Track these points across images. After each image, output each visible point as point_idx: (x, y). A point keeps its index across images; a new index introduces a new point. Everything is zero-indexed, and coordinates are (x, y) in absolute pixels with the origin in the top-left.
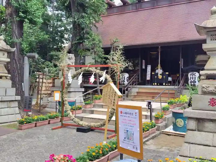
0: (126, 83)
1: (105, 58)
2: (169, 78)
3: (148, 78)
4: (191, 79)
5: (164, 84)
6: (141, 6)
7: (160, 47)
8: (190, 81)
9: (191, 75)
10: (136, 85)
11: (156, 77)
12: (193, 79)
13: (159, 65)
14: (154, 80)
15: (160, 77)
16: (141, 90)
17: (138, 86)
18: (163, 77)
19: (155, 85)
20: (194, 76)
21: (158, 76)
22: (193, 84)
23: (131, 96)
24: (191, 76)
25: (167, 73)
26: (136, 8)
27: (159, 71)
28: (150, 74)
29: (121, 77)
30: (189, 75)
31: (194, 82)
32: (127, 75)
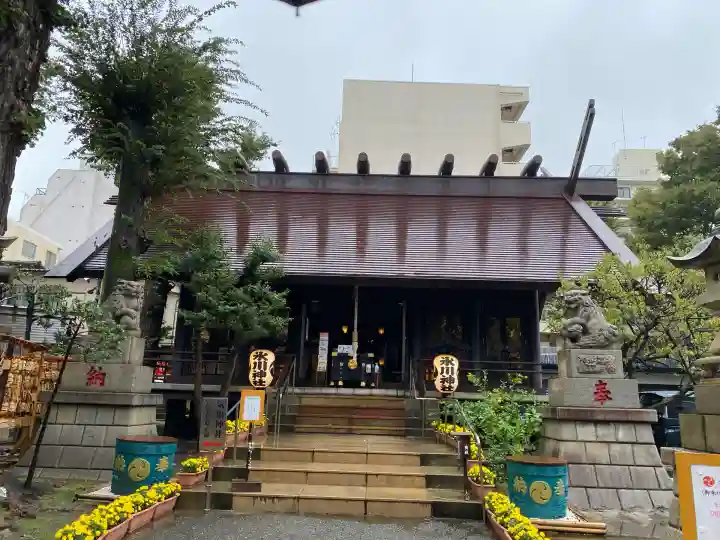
3: (322, 364)
4: (445, 374)
5: (363, 384)
7: (356, 287)
8: (440, 377)
9: (443, 362)
10: (291, 384)
11: (341, 364)
12: (447, 373)
13: (355, 334)
14: (338, 372)
15: (353, 364)
16: (306, 402)
17: (298, 390)
18: (359, 364)
19: (338, 387)
20: (450, 366)
21: (346, 365)
22: (446, 385)
24: (444, 366)
25: (371, 355)
27: (351, 349)
28: (326, 356)
29: (255, 363)
30: (438, 362)
31: (451, 380)
32: (271, 357)
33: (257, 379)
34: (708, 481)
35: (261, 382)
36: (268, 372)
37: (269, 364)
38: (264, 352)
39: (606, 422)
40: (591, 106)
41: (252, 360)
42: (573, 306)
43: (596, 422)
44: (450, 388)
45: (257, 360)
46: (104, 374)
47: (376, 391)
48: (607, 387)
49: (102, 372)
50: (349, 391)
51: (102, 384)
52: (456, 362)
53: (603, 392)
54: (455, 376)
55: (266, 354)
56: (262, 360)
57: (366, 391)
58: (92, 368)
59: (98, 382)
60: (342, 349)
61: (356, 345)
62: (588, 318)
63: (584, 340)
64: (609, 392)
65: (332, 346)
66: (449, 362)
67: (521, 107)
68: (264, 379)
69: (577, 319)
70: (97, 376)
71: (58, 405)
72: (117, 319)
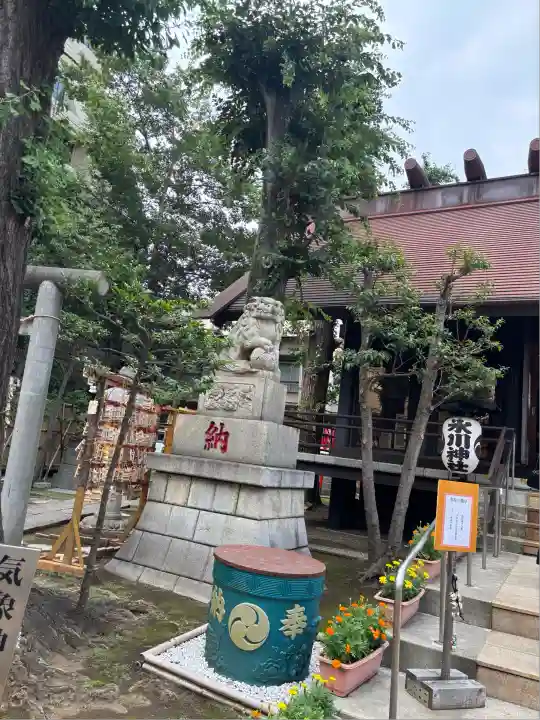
0: (472, 461)
10: (510, 474)
23: (507, 527)
26: (462, 199)
29: (451, 437)
32: (476, 430)
33: (455, 460)
35: (461, 465)
36: (472, 451)
37: (473, 440)
38: (465, 421)
45: (453, 432)
46: (227, 434)
49: (224, 430)
51: (224, 449)
55: (469, 424)
56: (463, 432)
58: (213, 423)
59: (219, 444)
68: (465, 461)
70: (217, 436)
71: (168, 475)
72: (246, 353)
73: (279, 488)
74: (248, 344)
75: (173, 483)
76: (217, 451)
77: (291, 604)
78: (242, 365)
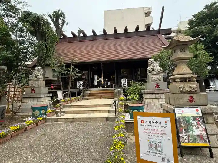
0: (82, 87)
1: (67, 70)
2: (108, 83)
3: (96, 83)
5: (105, 87)
6: (85, 39)
7: (102, 64)
8: (123, 84)
9: (123, 80)
10: (88, 88)
13: (102, 75)
14: (99, 85)
15: (103, 82)
16: (92, 92)
17: (89, 89)
18: (104, 83)
19: (99, 88)
20: (125, 81)
21: (101, 83)
22: (124, 86)
23: (86, 96)
24: (123, 81)
25: (107, 80)
26: (82, 39)
27: (102, 79)
28: (96, 81)
30: (122, 81)
31: (125, 84)
32: (82, 82)
33: (79, 88)
34: (142, 122)
36: (81, 85)
37: (81, 84)
38: (80, 81)
39: (158, 94)
40: (163, 8)
41: (77, 83)
42: (150, 64)
43: (155, 94)
44: (125, 86)
46: (35, 90)
47: (108, 88)
48: (158, 85)
50: (102, 89)
51: (34, 93)
52: (126, 80)
53: (157, 86)
54: (126, 83)
57: (106, 89)
58: (32, 89)
59: (34, 92)
60: (100, 79)
61: (102, 78)
62: (154, 66)
63: (153, 72)
64: (159, 85)
65: (98, 79)
66: (124, 80)
67: (150, 12)
69: (151, 67)
70: (33, 91)
71: (25, 98)
72: (36, 77)
73: (45, 97)
74: (36, 75)
75: (26, 99)
76: (33, 93)
77: (42, 110)
78: (36, 79)
